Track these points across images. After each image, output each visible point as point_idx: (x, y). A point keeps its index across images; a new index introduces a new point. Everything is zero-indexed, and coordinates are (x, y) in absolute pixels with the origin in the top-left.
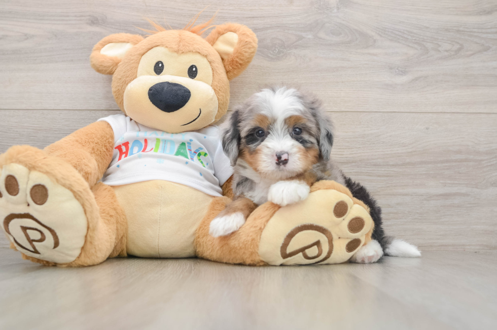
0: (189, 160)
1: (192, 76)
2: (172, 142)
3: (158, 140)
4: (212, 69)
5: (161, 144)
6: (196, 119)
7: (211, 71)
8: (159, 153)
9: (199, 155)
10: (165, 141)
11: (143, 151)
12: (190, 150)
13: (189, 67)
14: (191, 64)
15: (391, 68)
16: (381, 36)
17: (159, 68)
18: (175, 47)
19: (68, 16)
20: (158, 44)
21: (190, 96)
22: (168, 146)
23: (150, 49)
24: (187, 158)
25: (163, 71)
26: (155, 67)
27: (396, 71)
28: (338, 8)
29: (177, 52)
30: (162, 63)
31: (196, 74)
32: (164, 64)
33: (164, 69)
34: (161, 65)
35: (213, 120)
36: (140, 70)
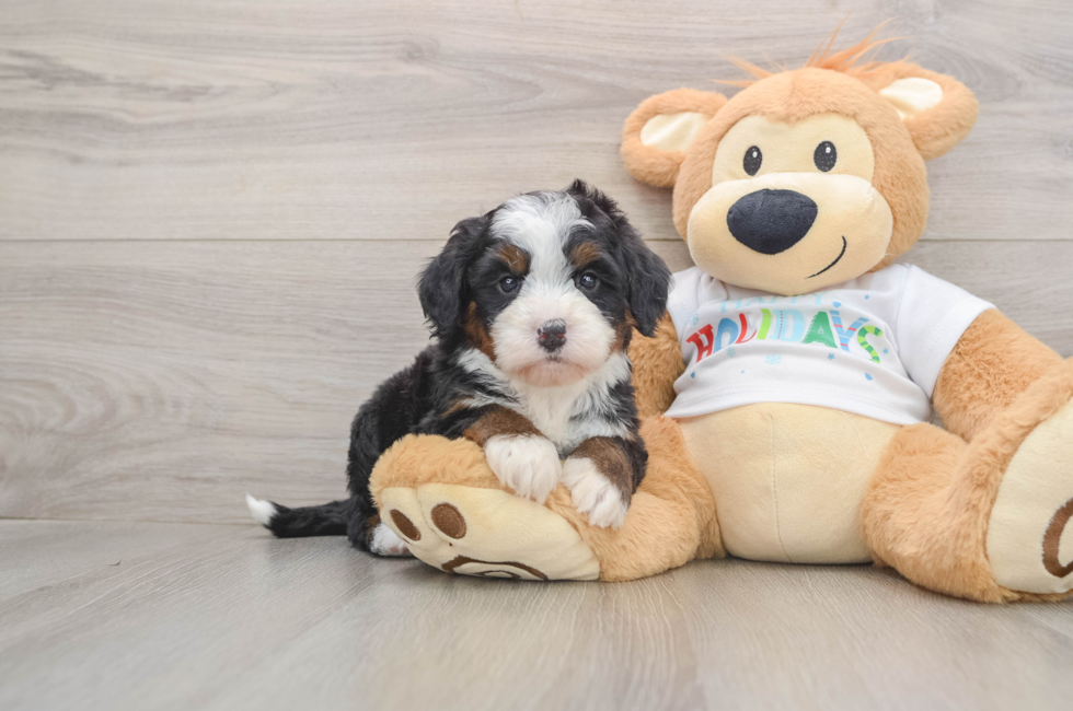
0: (839, 351)
1: (826, 165)
2: (797, 314)
3: (766, 312)
4: (872, 141)
5: (775, 321)
6: (837, 260)
7: (869, 147)
8: (770, 340)
9: (863, 332)
10: (782, 314)
11: (739, 341)
12: (839, 326)
13: (815, 148)
14: (820, 142)
15: (1056, 145)
16: (1034, 74)
17: (752, 162)
18: (780, 109)
19: (359, 44)
20: (747, 111)
21: (816, 212)
22: (790, 323)
23: (733, 124)
24: (834, 345)
25: (762, 166)
26: (745, 159)
27: (1067, 151)
28: (937, 15)
29: (786, 119)
30: (757, 150)
31: (834, 160)
32: (762, 151)
33: (763, 162)
34: (755, 154)
35: (882, 256)
36: (717, 171)
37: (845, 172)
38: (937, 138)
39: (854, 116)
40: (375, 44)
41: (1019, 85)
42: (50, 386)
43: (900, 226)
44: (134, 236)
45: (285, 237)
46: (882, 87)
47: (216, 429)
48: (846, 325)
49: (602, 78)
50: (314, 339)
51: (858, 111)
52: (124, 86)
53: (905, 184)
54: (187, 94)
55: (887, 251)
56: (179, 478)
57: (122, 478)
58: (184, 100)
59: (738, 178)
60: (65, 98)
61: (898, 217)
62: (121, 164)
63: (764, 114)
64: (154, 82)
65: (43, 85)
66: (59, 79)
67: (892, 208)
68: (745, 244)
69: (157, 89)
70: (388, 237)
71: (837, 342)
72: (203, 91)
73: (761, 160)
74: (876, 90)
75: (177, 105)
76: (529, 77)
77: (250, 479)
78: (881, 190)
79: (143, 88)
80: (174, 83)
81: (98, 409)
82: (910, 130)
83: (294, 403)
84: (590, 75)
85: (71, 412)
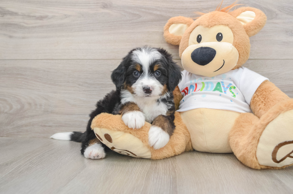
0: (223, 93)
1: (219, 40)
2: (212, 83)
3: (203, 83)
4: (233, 32)
5: (205, 85)
6: (222, 67)
7: (232, 34)
8: (203, 91)
9: (231, 88)
10: (207, 83)
11: (195, 91)
12: (224, 86)
13: (216, 35)
14: (218, 33)
15: (287, 32)
16: (281, 11)
17: (199, 39)
18: (207, 24)
19: (89, 3)
22: (210, 85)
24: (222, 92)
25: (202, 40)
26: (197, 38)
27: (290, 34)
30: (201, 36)
31: (222, 38)
32: (202, 36)
33: (202, 39)
34: (200, 37)
35: (235, 65)
36: (189, 42)
37: (225, 41)
38: (253, 30)
39: (228, 25)
40: (94, 3)
41: (277, 15)
42: (5, 100)
43: (241, 57)
44: (27, 58)
45: (70, 58)
46: (237, 16)
47: (52, 112)
48: (226, 86)
49: (158, 13)
50: (78, 87)
51: (229, 23)
52: (24, 16)
53: (243, 45)
54: (41, 18)
55: (237, 63)
56: (41, 126)
57: (26, 126)
58: (40, 20)
59: (195, 44)
60: (7, 19)
61: (240, 54)
62: (23, 38)
63: (202, 25)
64: (32, 15)
65: (1, 15)
66: (5, 14)
67: (238, 51)
68: (196, 63)
69: (33, 17)
70: (98, 59)
71: (223, 91)
72: (46, 17)
73: (201, 38)
74: (235, 17)
75: (38, 21)
76: (138, 13)
77: (61, 126)
78: (235, 46)
79: (29, 16)
80: (38, 15)
81: (19, 107)
82: (245, 29)
83: (73, 105)
84: (155, 12)
85: (11, 108)
